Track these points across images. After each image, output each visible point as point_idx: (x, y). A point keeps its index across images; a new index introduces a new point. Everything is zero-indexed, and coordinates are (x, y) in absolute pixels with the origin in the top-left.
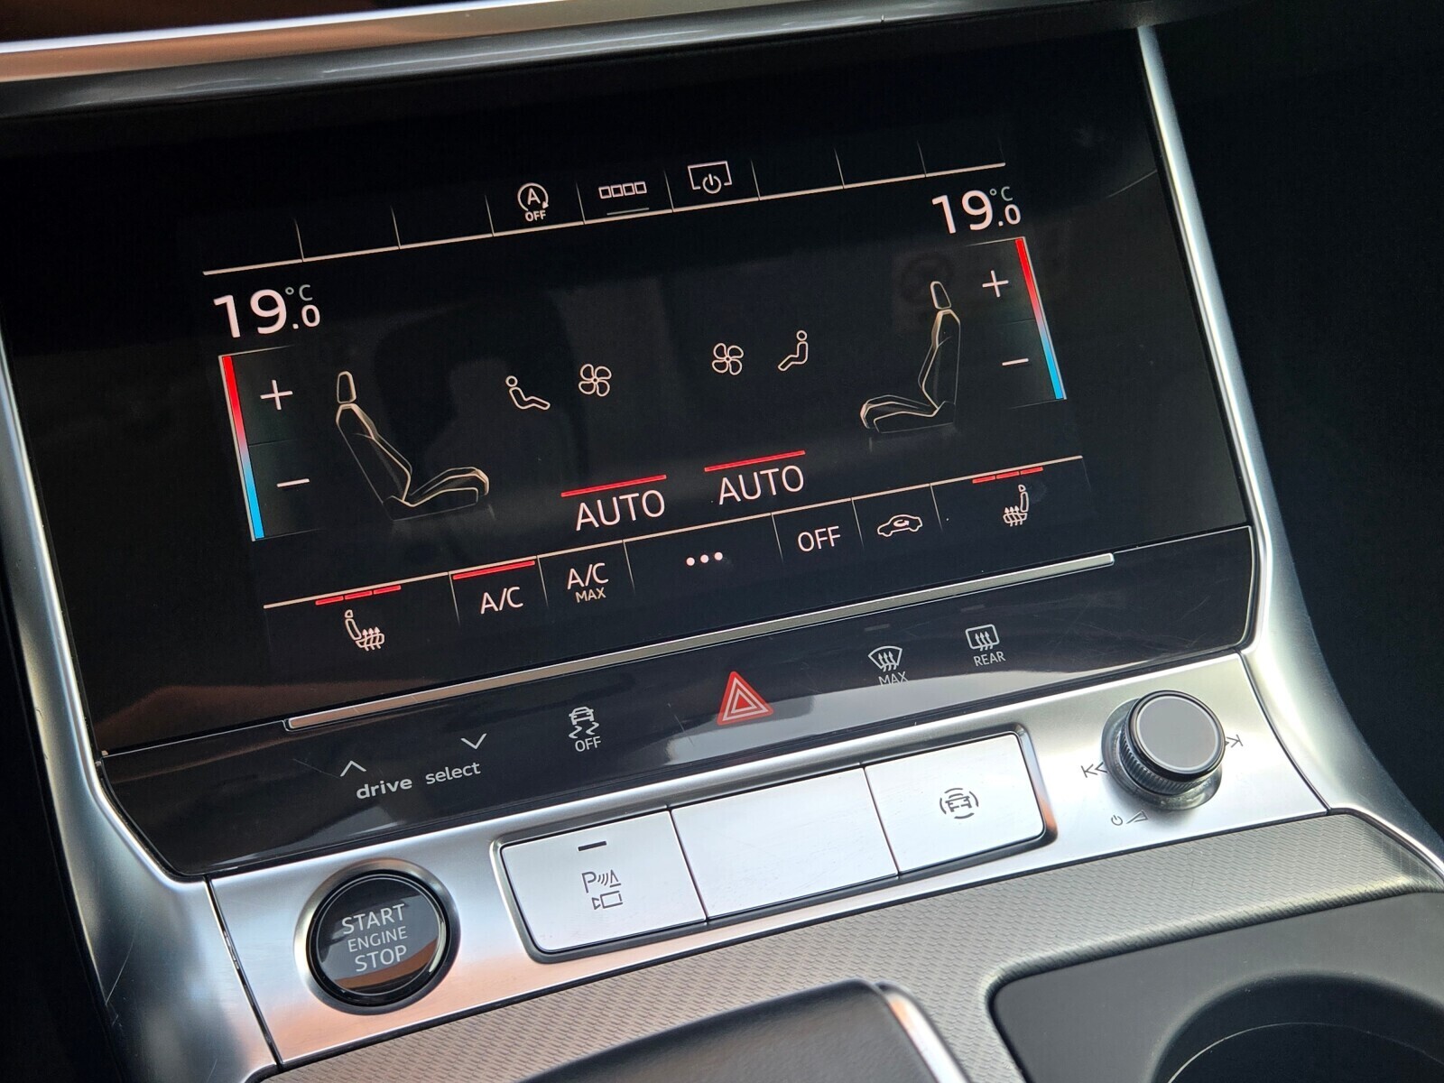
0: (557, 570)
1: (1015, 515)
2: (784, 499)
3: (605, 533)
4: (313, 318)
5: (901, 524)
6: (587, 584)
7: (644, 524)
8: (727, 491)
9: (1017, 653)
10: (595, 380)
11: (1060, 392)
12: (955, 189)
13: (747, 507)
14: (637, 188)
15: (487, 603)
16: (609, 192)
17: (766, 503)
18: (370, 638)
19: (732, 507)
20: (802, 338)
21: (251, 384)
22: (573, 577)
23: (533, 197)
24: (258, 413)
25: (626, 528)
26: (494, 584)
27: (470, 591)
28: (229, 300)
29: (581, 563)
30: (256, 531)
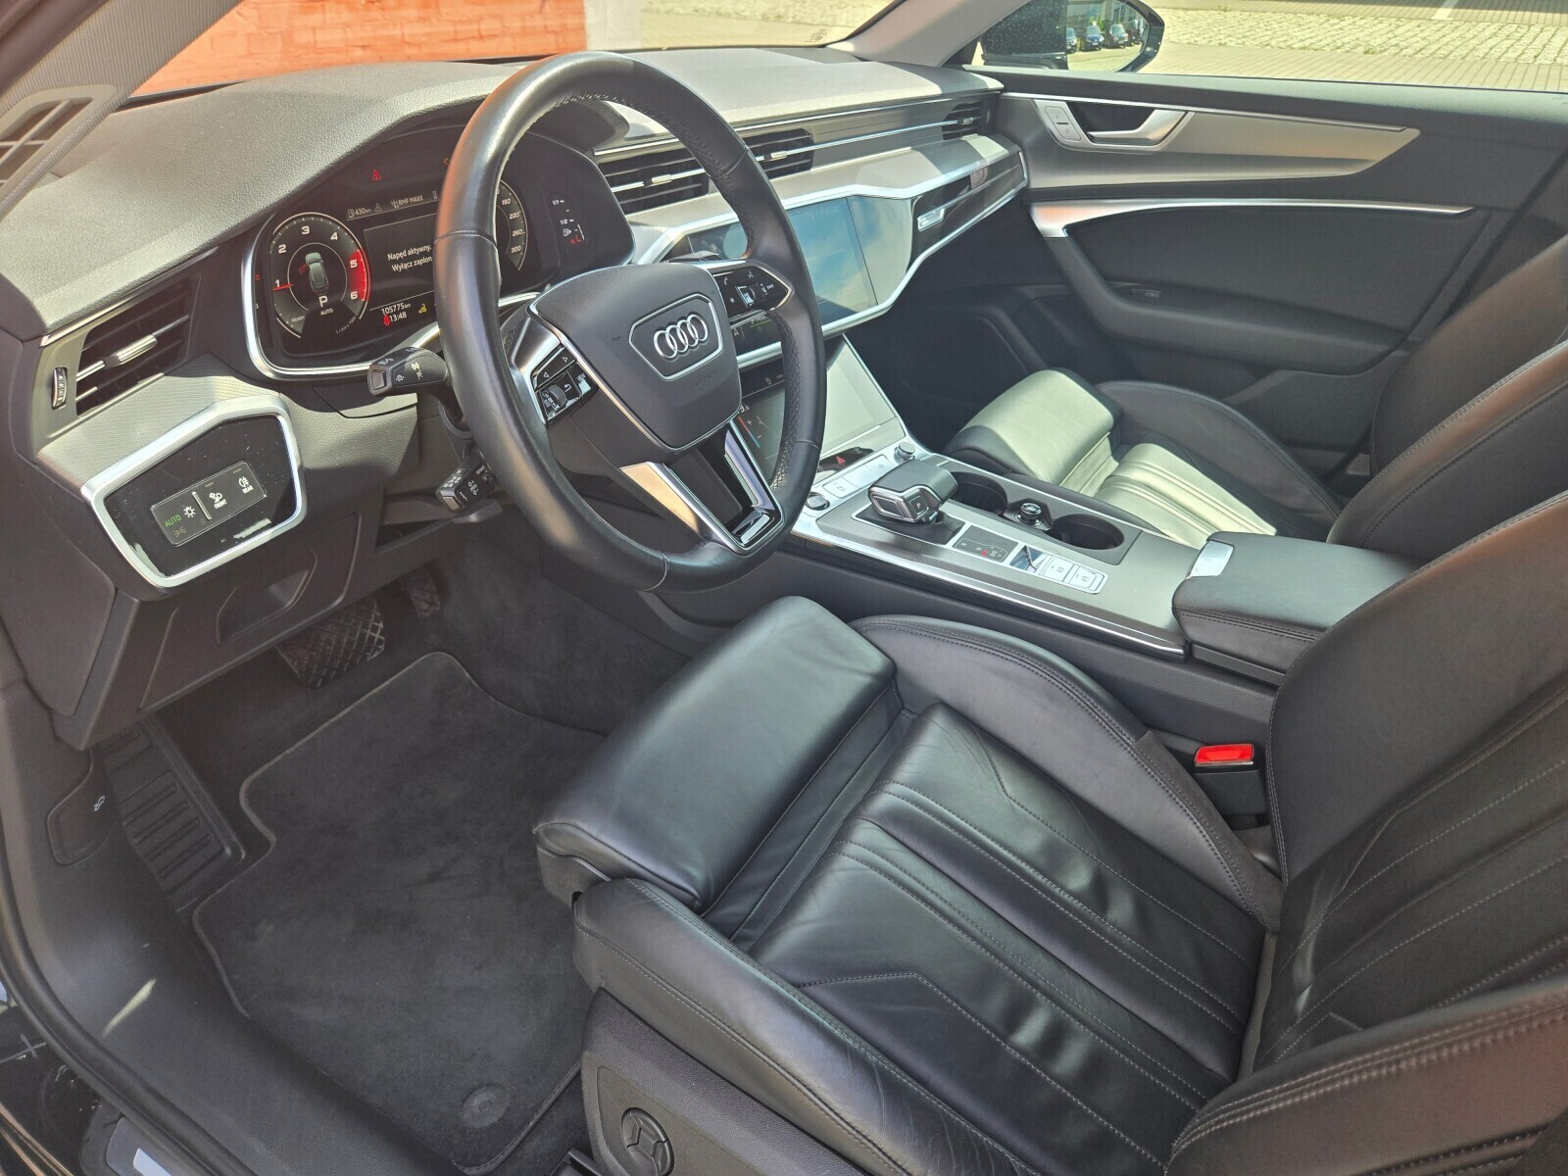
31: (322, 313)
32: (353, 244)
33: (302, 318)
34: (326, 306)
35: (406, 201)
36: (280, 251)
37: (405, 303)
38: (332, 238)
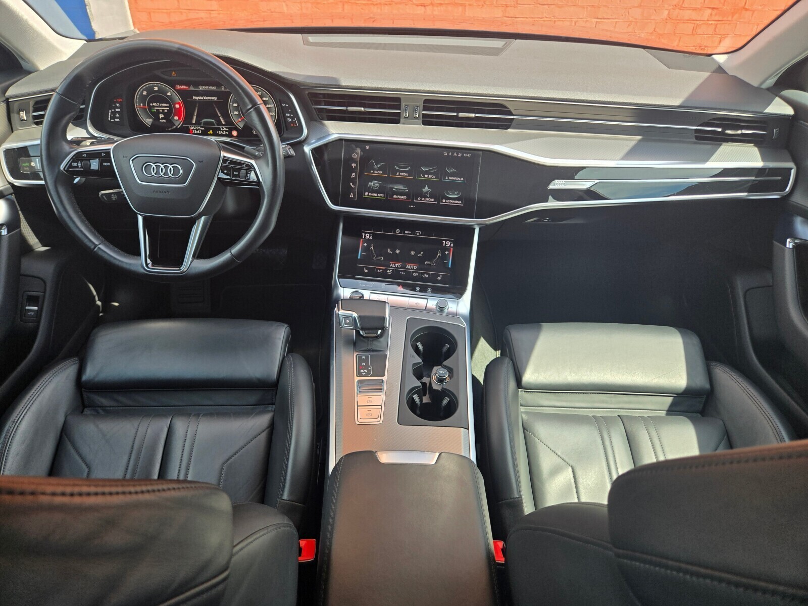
0: (387, 270)
1: (439, 278)
2: (414, 269)
3: (393, 267)
4: (371, 238)
5: (425, 275)
6: (389, 272)
7: (398, 268)
8: (407, 267)
9: (432, 292)
10: (398, 251)
11: (450, 267)
12: (446, 241)
13: (409, 269)
14: (410, 232)
15: (379, 271)
16: (406, 232)
17: (411, 269)
18: (366, 271)
19: (407, 269)
20: (422, 253)
21: (363, 243)
22: (388, 271)
23: (398, 231)
24: (363, 246)
25: (395, 267)
26: (380, 269)
27: (377, 269)
28: (364, 234)
29: (389, 270)
30: (359, 258)
31: (161, 121)
32: (177, 98)
33: (151, 120)
34: (162, 119)
35: (207, 87)
36: (144, 94)
37: (201, 127)
38: (168, 94)
